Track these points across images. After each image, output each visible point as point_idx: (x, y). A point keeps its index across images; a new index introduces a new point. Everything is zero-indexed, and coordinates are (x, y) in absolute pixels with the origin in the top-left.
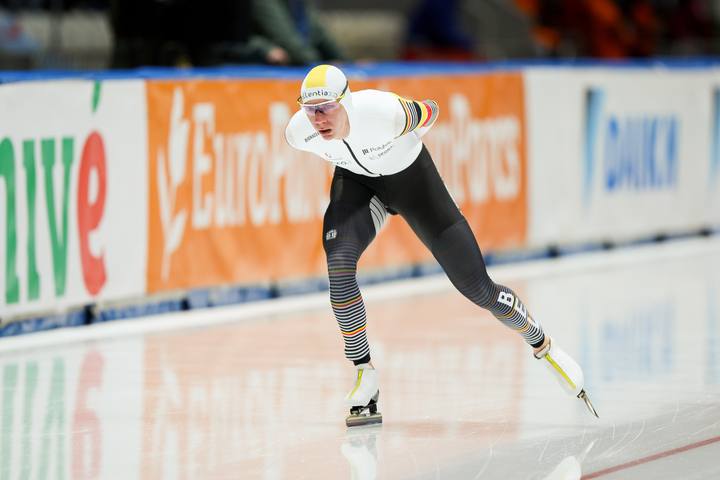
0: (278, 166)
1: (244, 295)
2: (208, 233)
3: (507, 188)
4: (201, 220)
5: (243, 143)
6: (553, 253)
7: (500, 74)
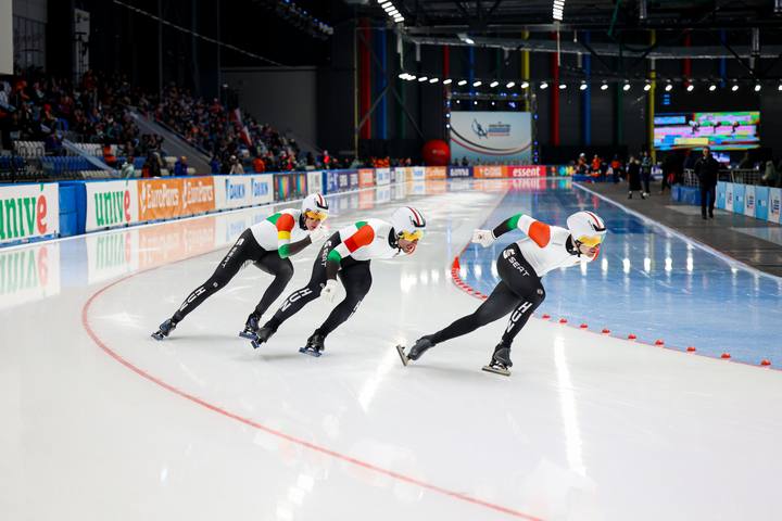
0: (164, 196)
1: (158, 221)
2: (150, 209)
3: (210, 199)
4: (149, 207)
5: (157, 191)
6: (220, 211)
7: (208, 177)
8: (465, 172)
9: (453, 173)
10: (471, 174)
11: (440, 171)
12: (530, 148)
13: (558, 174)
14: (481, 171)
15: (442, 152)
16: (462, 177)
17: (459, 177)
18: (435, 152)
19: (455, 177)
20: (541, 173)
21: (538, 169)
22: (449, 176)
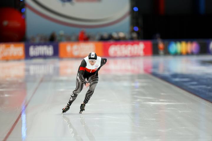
8: (48, 50)
9: (33, 51)
10: (56, 53)
11: (17, 50)
12: (128, 20)
13: (167, 53)
14: (69, 48)
15: (16, 24)
16: (44, 57)
17: (40, 57)
18: (5, 23)
19: (34, 57)
20: (146, 52)
22: (27, 56)
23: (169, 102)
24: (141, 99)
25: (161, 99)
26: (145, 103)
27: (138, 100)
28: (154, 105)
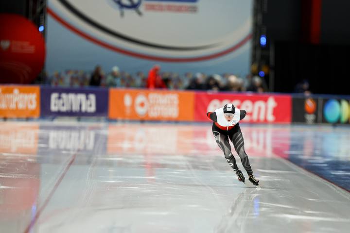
10: (102, 109)
13: (321, 120)
14: (128, 100)
16: (79, 115)
21: (272, 103)
23: (323, 216)
24: (269, 207)
25: (308, 210)
26: (277, 215)
27: (263, 209)
28: (295, 222)
